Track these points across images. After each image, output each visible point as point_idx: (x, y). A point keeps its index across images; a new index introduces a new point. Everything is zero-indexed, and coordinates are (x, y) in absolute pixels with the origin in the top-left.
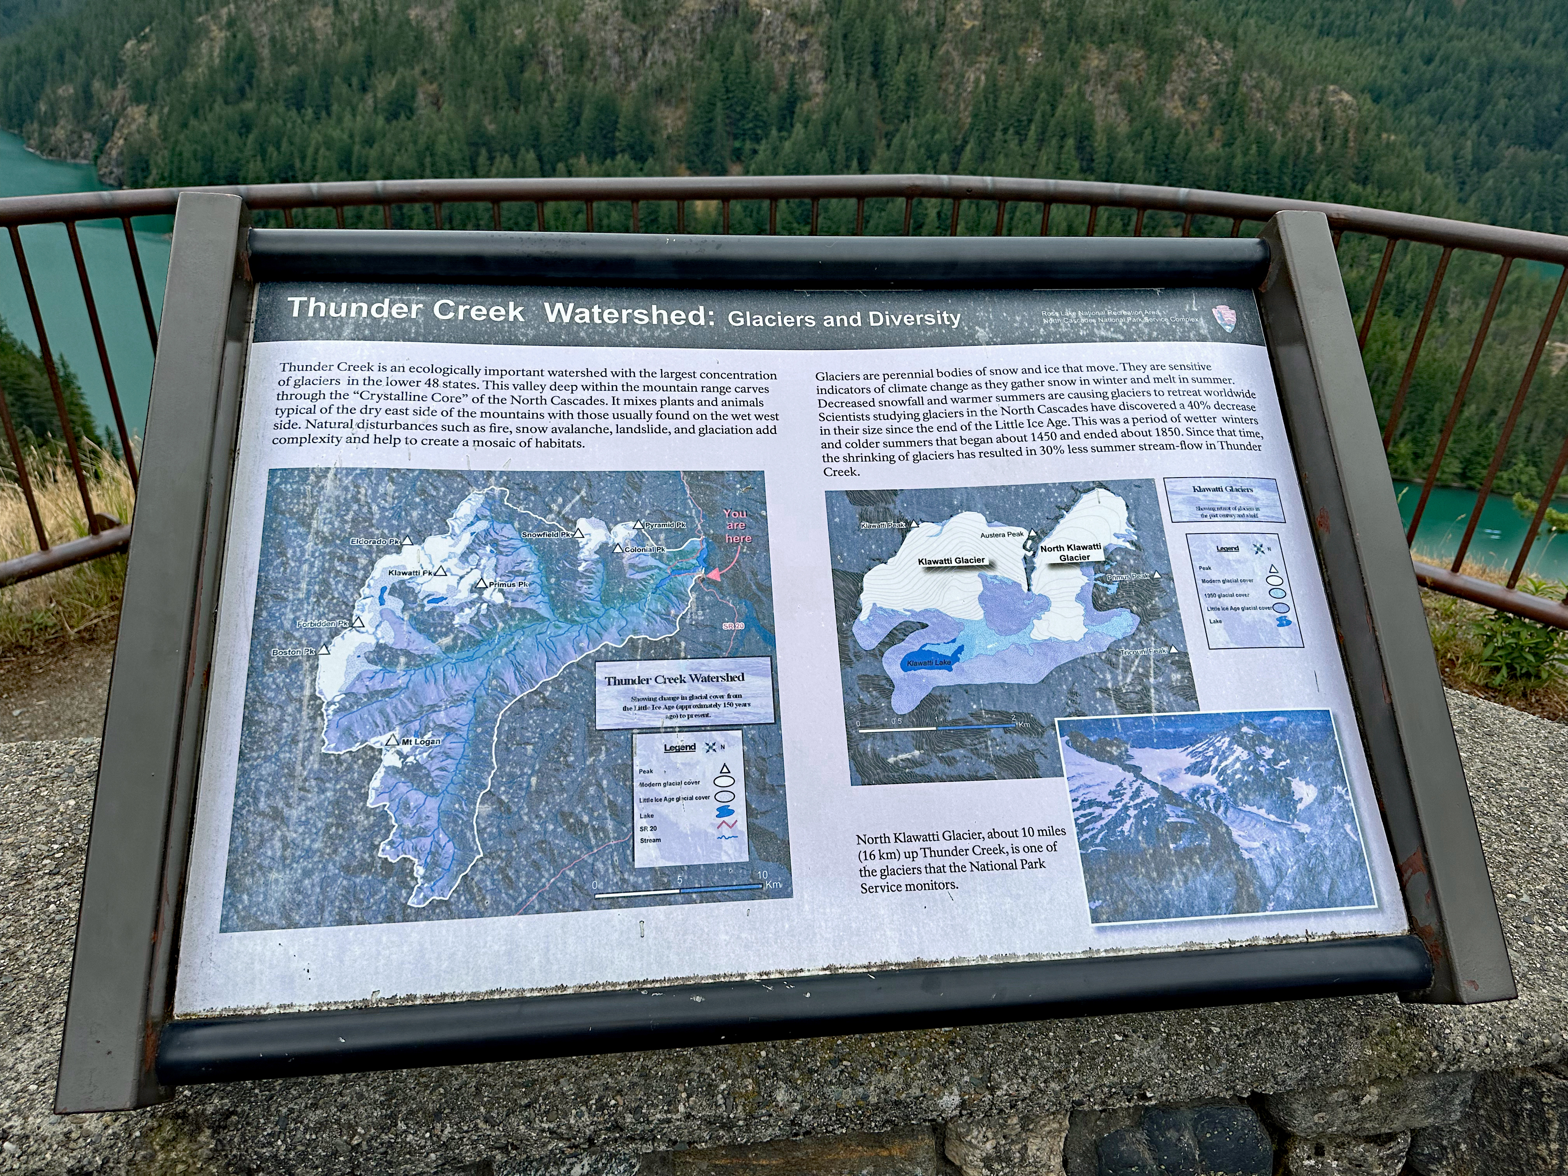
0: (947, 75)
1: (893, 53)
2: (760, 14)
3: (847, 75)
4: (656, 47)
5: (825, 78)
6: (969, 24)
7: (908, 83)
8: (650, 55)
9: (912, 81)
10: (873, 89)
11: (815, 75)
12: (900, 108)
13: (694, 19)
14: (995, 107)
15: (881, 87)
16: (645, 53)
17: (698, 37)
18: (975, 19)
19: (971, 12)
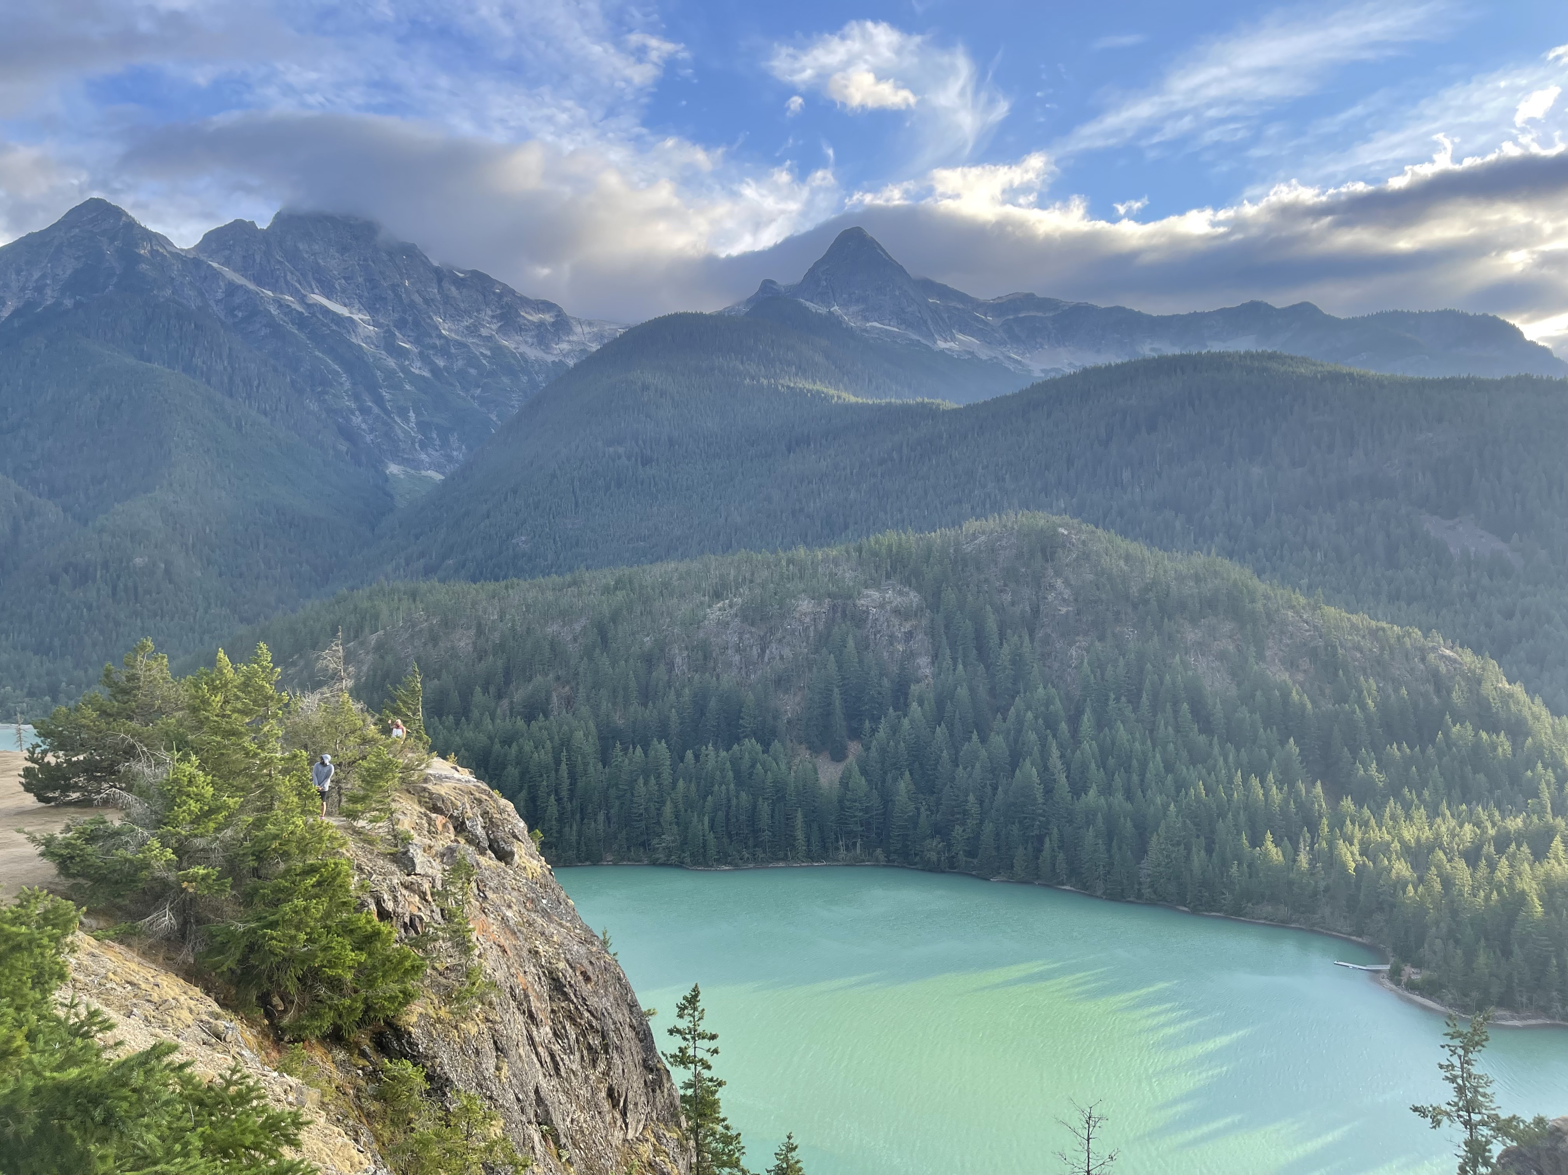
0: (1049, 654)
1: (996, 639)
2: (867, 612)
3: (955, 660)
4: (774, 646)
5: (933, 663)
6: (1064, 610)
7: (1013, 662)
8: (767, 651)
9: (1017, 660)
10: (981, 668)
11: (923, 661)
12: (1009, 685)
13: (807, 620)
14: (1103, 679)
15: (987, 668)
16: (763, 651)
17: (812, 635)
18: (1068, 605)
19: (1064, 600)
